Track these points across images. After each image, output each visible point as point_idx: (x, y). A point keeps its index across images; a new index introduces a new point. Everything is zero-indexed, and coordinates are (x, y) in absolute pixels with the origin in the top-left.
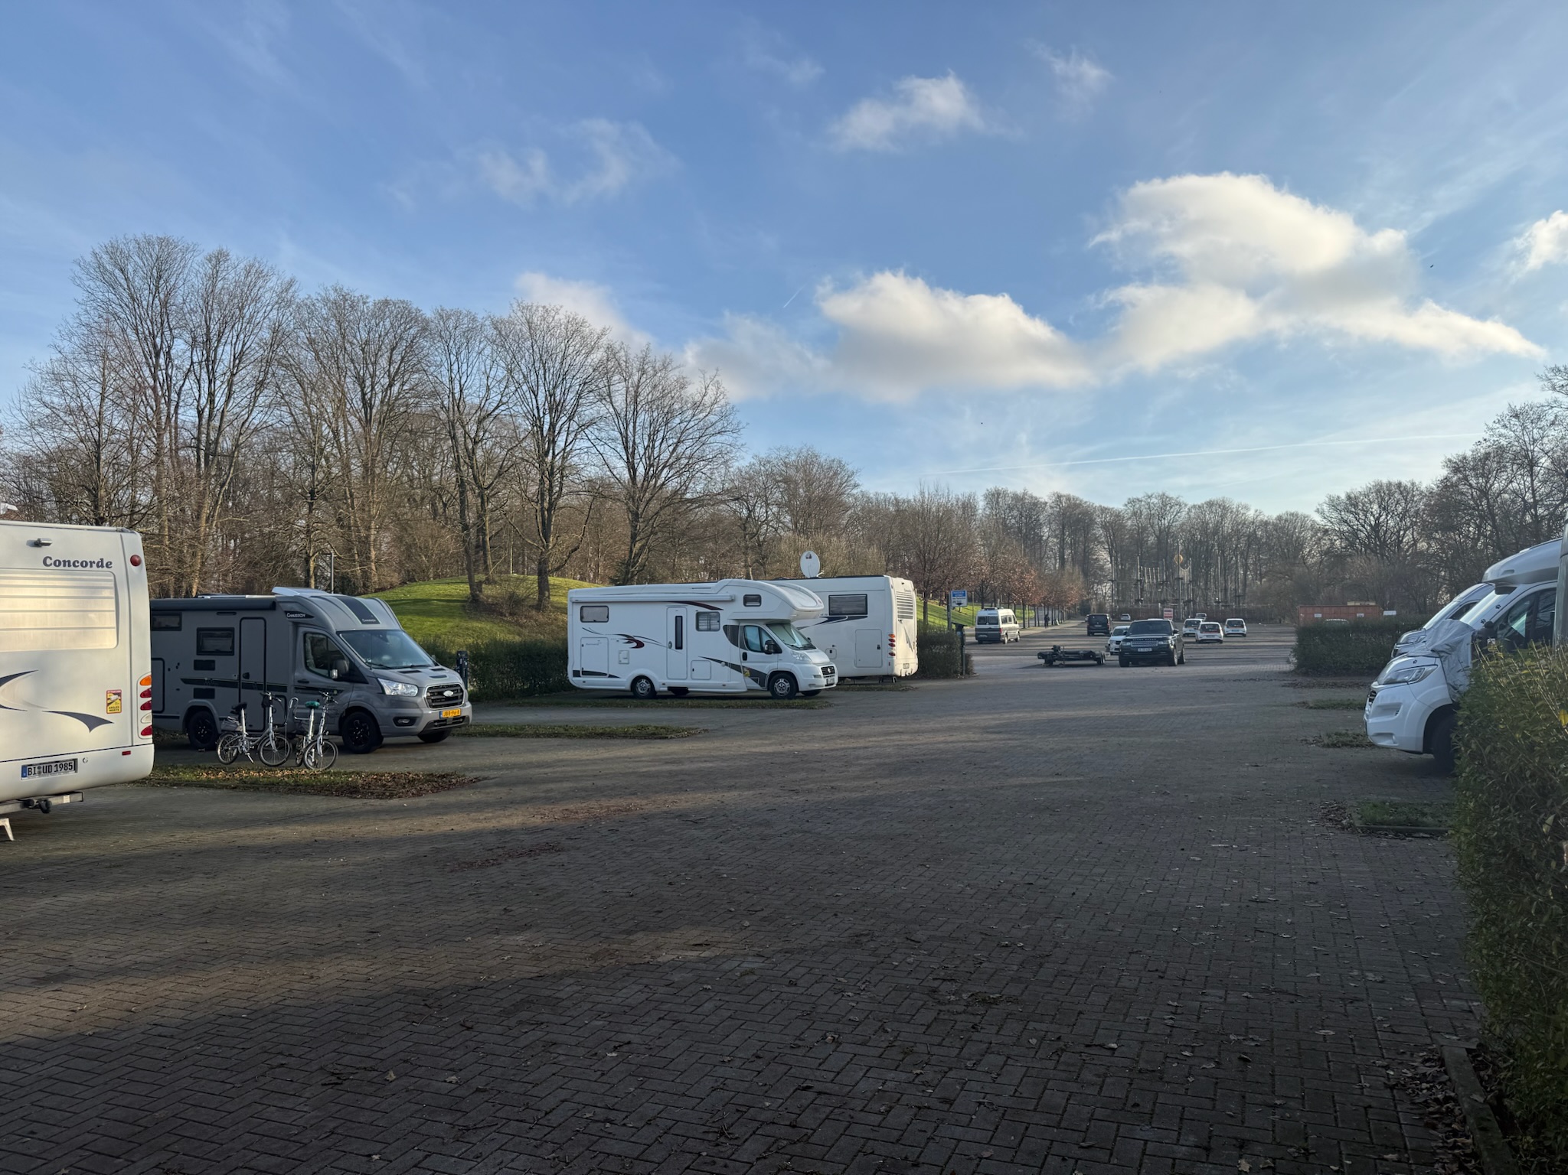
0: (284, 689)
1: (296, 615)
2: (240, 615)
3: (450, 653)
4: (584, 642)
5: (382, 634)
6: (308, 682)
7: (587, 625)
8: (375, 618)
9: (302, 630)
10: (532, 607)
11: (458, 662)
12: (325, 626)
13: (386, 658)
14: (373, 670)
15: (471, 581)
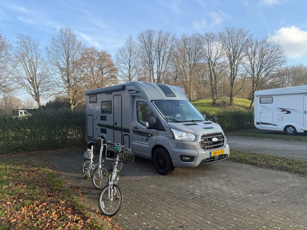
0: (128, 131)
1: (132, 92)
2: (114, 93)
3: (210, 115)
4: (261, 111)
5: (177, 103)
6: (138, 128)
7: (263, 105)
8: (174, 94)
9: (137, 99)
10: (228, 104)
11: (213, 118)
12: (145, 97)
13: (178, 115)
14: (169, 123)
15: (213, 99)
